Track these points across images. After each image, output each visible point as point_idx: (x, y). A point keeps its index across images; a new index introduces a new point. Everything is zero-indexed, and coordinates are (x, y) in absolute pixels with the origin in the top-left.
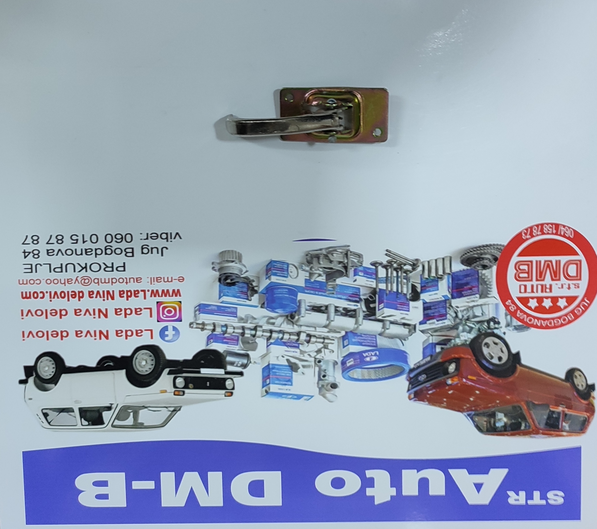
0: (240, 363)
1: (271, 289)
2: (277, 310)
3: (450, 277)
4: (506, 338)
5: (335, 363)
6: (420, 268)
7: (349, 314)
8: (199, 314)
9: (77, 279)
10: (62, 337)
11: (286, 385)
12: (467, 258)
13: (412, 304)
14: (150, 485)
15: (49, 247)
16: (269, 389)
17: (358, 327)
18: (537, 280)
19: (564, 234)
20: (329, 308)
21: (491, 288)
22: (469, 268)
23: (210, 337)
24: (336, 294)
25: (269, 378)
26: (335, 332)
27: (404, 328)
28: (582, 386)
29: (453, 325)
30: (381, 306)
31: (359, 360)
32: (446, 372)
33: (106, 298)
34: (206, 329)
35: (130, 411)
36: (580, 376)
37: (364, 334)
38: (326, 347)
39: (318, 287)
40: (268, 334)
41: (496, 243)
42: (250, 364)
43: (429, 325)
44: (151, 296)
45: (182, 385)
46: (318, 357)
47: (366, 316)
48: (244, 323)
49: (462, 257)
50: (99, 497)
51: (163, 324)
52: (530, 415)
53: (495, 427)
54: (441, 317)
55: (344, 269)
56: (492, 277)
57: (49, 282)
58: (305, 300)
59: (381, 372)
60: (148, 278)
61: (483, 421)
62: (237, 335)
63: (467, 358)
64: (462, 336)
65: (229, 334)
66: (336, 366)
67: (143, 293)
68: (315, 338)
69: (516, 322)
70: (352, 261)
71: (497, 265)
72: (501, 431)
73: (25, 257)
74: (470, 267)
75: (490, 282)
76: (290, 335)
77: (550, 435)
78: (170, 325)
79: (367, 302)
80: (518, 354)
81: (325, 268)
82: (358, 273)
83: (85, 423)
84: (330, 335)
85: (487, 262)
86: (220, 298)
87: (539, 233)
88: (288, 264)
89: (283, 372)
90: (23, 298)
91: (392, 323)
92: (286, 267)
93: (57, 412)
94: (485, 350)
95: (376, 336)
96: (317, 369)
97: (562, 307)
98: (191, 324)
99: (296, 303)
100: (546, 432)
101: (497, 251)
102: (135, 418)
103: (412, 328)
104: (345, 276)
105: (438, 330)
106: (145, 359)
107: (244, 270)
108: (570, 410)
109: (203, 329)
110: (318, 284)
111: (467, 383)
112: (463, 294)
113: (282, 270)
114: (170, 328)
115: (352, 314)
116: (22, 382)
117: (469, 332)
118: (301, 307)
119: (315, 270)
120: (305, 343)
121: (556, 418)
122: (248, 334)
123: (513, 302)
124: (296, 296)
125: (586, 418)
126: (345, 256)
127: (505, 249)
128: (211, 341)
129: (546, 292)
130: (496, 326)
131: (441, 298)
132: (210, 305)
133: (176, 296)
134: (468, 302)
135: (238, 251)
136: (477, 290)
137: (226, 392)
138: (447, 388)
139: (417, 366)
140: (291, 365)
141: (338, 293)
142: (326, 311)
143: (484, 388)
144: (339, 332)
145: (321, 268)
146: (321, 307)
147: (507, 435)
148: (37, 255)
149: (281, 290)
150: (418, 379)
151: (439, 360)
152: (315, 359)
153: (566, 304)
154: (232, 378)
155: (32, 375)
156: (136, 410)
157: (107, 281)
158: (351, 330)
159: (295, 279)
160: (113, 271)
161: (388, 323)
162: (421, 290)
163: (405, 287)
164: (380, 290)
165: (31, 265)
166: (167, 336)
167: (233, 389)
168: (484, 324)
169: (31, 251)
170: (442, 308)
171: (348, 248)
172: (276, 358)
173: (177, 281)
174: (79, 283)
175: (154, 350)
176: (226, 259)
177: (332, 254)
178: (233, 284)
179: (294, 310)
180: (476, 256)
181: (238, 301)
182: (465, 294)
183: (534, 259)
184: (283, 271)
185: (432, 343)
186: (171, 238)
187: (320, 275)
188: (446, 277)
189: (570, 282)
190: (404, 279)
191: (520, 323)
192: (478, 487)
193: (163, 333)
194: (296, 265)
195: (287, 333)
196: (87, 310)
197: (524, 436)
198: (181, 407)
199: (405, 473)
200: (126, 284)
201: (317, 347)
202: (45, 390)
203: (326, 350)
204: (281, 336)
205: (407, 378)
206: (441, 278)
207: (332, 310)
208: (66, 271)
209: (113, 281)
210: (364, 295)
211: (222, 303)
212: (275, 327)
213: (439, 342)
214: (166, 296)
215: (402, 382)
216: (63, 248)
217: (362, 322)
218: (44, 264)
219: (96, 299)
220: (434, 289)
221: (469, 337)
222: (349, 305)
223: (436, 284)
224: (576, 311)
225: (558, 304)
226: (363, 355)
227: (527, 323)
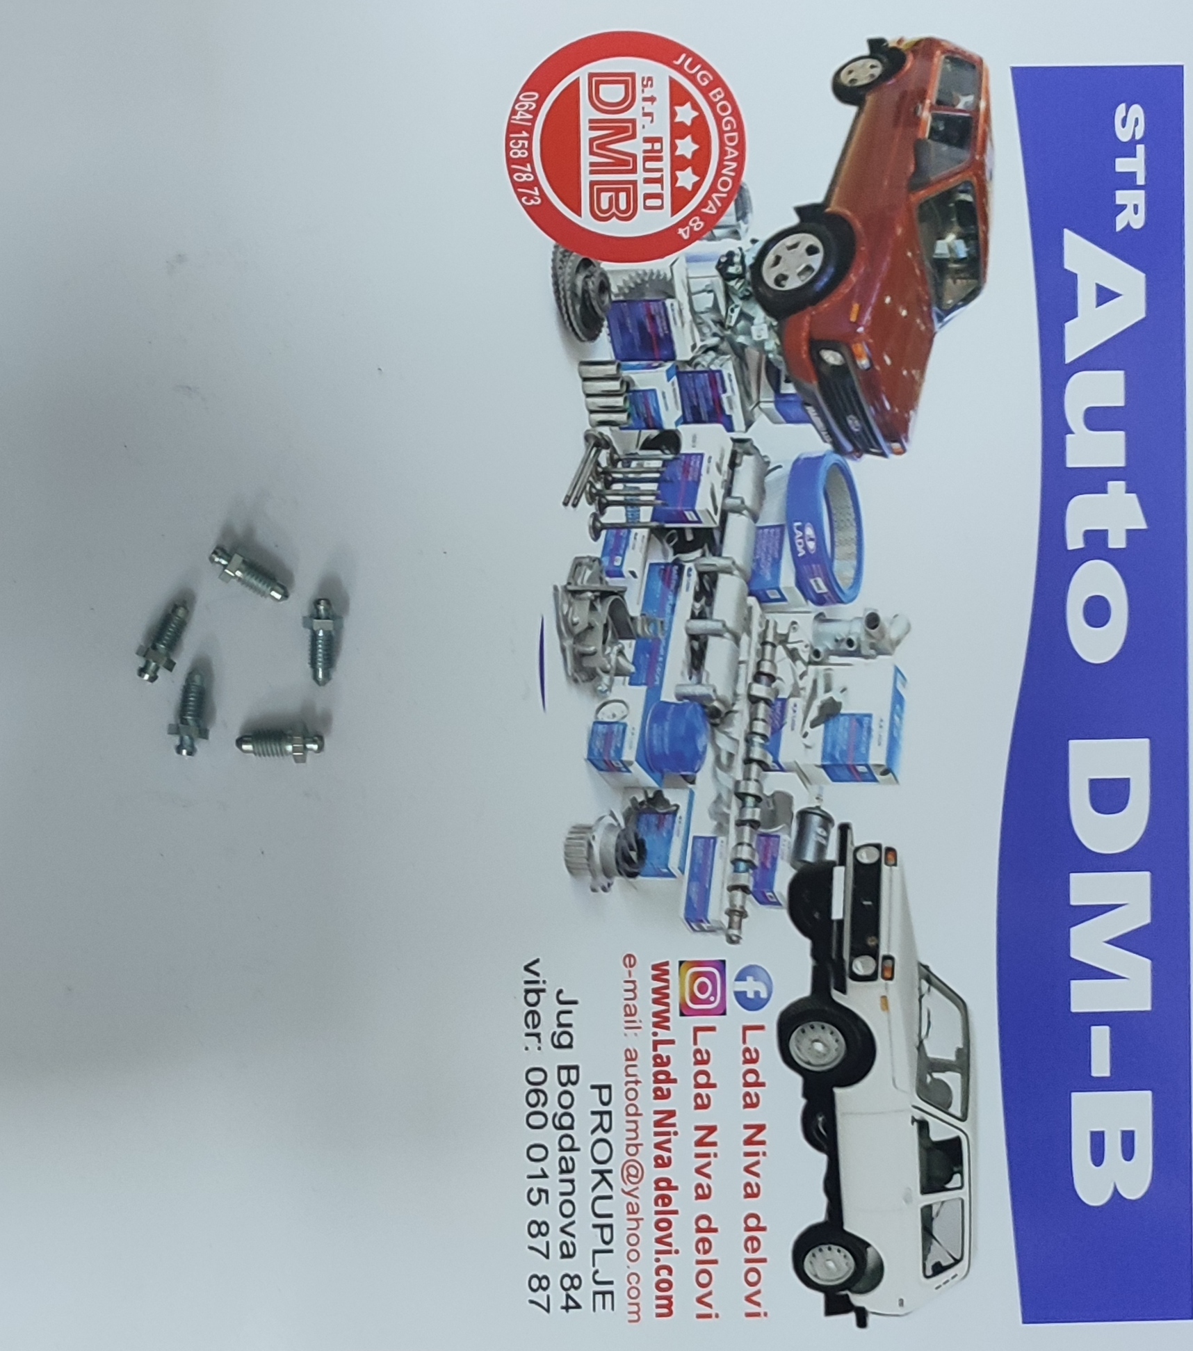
0: (820, 830)
1: (651, 761)
2: (700, 749)
3: (624, 363)
4: (764, 237)
5: (820, 618)
6: (606, 430)
7: (708, 588)
8: (708, 922)
9: (628, 1193)
10: (757, 1228)
11: (869, 730)
12: (583, 328)
13: (684, 449)
14: (1101, 1038)
15: (555, 1252)
16: (879, 766)
17: (739, 569)
18: (634, 171)
19: (531, 112)
20: (694, 633)
21: (652, 273)
22: (606, 323)
23: (762, 899)
24: (664, 614)
25: (854, 766)
26: (748, 619)
27: (740, 465)
28: (872, 67)
29: (734, 357)
30: (690, 515)
31: (814, 566)
32: (842, 370)
33: (672, 1129)
34: (742, 907)
35: (929, 1079)
36: (850, 72)
37: (755, 554)
38: (783, 638)
39: (647, 655)
40: (755, 767)
41: (550, 264)
42: (823, 808)
43: (735, 410)
44: (667, 1028)
45: (870, 961)
46: (805, 657)
47: (712, 549)
48: (728, 821)
49: (579, 339)
50: (1128, 1151)
51: (731, 1002)
52: (939, 181)
53: (968, 259)
54: (716, 383)
55: (608, 599)
56: (626, 271)
57: (634, 1254)
58: (678, 686)
59: (842, 518)
60: (626, 1035)
61: (953, 287)
62: (755, 837)
63: (811, 323)
64: (759, 336)
66: (828, 617)
67: (659, 1047)
68: (763, 663)
69: (729, 217)
70: (588, 581)
71: (599, 261)
72: (977, 248)
73: (578, 1306)
74: (603, 320)
76: (756, 719)
77: (986, 135)
78: (732, 986)
79: (682, 547)
80: (800, 211)
81: (604, 642)
82: (618, 567)
83: (955, 1181)
84: (756, 629)
85: (593, 283)
86: (672, 875)
87: (528, 168)
88: (597, 723)
89: (839, 736)
90: (670, 1313)
91: (728, 493)
92: (603, 728)
93: (931, 1243)
94: (793, 283)
95: (758, 528)
96: (834, 659)
97: (695, 114)
98: (731, 940)
99: (684, 704)
100: (979, 143)
101: (567, 261)
102: (944, 1067)
103: (742, 447)
104: (622, 597)
105: (745, 388)
106: (809, 1043)
107: (608, 820)
108: (930, 92)
109: (743, 914)
110: (642, 657)
111: (867, 321)
112: (665, 335)
113: (608, 737)
114: (741, 986)
115: (708, 582)
116: (862, 1322)
117: (750, 319)
118: (692, 693)
119: (609, 662)
120: (774, 685)
121: (946, 125)
122: (753, 814)
123: (683, 223)
124: (668, 704)
125: (947, 58)
126: (577, 596)
127: (564, 245)
128: (771, 897)
129: (661, 151)
130: (737, 259)
131: (673, 384)
132: (689, 899)
133: (667, 972)
134: (683, 324)
135: (565, 835)
136: (655, 303)
137: (886, 864)
138: (878, 368)
139: (828, 436)
140: (823, 717)
141: (661, 614)
142: (702, 637)
143: (878, 286)
144: (750, 609)
145: (604, 650)
146: (692, 649)
147: (986, 233)
148: (574, 1281)
149: (654, 737)
150: (858, 432)
151: (814, 386)
152: (810, 663)
153: (688, 105)
154: (853, 848)
155: (847, 1296)
156: (927, 1066)
157: (633, 1126)
158: (745, 583)
159: (631, 708)
160: (609, 1113)
161: (729, 501)
162: (655, 428)
163: (646, 464)
164: (653, 519)
165: (596, 1293)
166: (757, 993)
167: (878, 846)
168: (732, 287)
169: (564, 1293)
170: (697, 381)
171: (560, 589)
172: (809, 750)
173: (633, 970)
174: (637, 1188)
175: (790, 1022)
176: (585, 861)
177: (575, 624)
178: (641, 845)
179: (699, 708)
180: (578, 308)
181: (678, 833)
182: (664, 330)
183: (586, 178)
184: (613, 732)
185: (776, 403)
186: (537, 982)
187: (621, 652)
188: (625, 373)
189: (639, 96)
190: (629, 467)
191: (732, 206)
192: (1105, 295)
193: (751, 1003)
194: (598, 705)
195: (751, 725)
196: (699, 1171)
197: (990, 196)
198: (921, 964)
199: (1072, 461)
200: (639, 1084)
201: (783, 659)
202: (879, 1269)
203: (790, 640)
204: (757, 740)
205: (855, 457)
206: (628, 384)
207: (699, 625)
208: (610, 1216)
209: (633, 1115)
210: (665, 554)
211: (682, 870)
212: (737, 753)
213: (772, 386)
214: (667, 996)
215: (864, 469)
216: (556, 1222)
217: (727, 558)
218: (594, 1265)
219: (673, 1151)
220: (654, 400)
221: (762, 321)
222: (687, 589)
223: (641, 393)
224: (707, 82)
225: (689, 123)
226: (803, 556)
227: (730, 190)
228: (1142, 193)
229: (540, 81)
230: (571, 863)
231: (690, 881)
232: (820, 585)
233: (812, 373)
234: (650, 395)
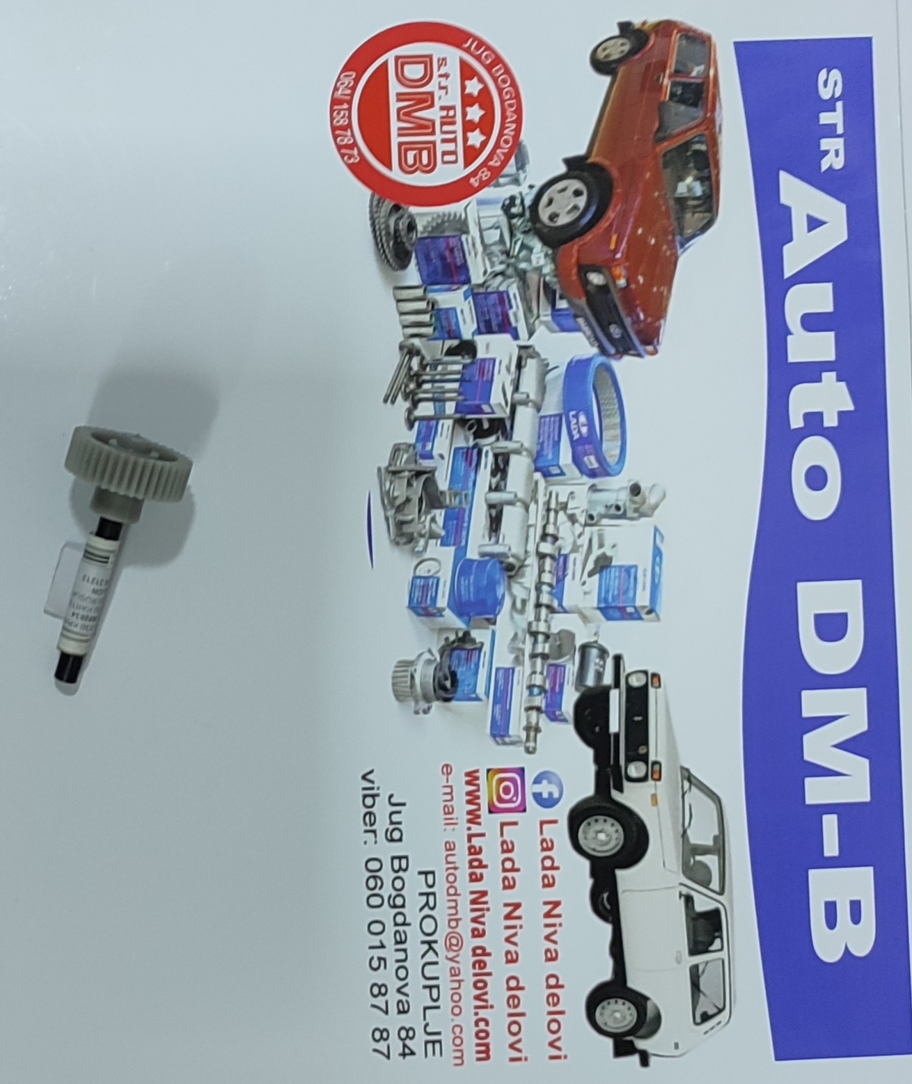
0: (598, 660)
1: (460, 607)
2: (499, 596)
3: (429, 287)
4: (539, 184)
5: (593, 488)
6: (416, 341)
7: (502, 466)
8: (509, 736)
9: (451, 959)
10: (558, 986)
11: (636, 578)
12: (396, 259)
13: (480, 355)
14: (830, 823)
15: (393, 1009)
16: (644, 607)
17: (526, 450)
18: (433, 133)
19: (350, 88)
20: (492, 503)
21: (450, 215)
22: (414, 255)
23: (553, 717)
24: (467, 489)
25: (625, 609)
26: (535, 490)
27: (525, 366)
28: (622, 45)
29: (517, 279)
30: (486, 407)
32: (604, 289)
33: (485, 906)
34: (537, 724)
35: (692, 861)
36: (605, 49)
37: (539, 438)
38: (563, 505)
39: (455, 522)
40: (544, 611)
41: (368, 210)
42: (600, 642)
43: (519, 322)
44: (479, 824)
45: (641, 765)
46: (582, 519)
47: (505, 435)
48: (523, 655)
49: (394, 269)
50: (856, 916)
51: (530, 801)
52: (678, 135)
53: (704, 197)
54: (504, 301)
55: (422, 477)
56: (430, 213)
57: (457, 1010)
58: (480, 546)
59: (607, 407)
60: (445, 830)
61: (692, 219)
62: (546, 667)
63: (579, 251)
64: (538, 263)
65: (544, 682)
66: (599, 487)
67: (473, 839)
68: (547, 526)
69: (511, 168)
70: (407, 461)
71: (407, 206)
72: (711, 189)
73: (412, 1053)
74: (412, 253)
75: (438, 216)
76: (544, 571)
77: (716, 96)
78: (530, 789)
79: (480, 433)
80: (569, 162)
81: (420, 512)
82: (427, 451)
83: (717, 944)
84: (542, 499)
85: (403, 224)
86: (480, 699)
87: (349, 133)
88: (415, 578)
89: (612, 583)
90: (488, 1058)
91: (516, 389)
92: (420, 581)
93: (699, 996)
94: (563, 220)
95: (542, 417)
96: (605, 521)
97: (481, 86)
98: (528, 751)
99: (486, 560)
100: (710, 104)
101: (381, 206)
102: (705, 851)
103: (526, 352)
104: (433, 475)
105: (527, 304)
106: (595, 833)
107: (427, 656)
108: (670, 63)
109: (537, 730)
110: (450, 523)
111: (623, 249)
112: (463, 264)
113: (425, 588)
114: (537, 788)
115: (503, 461)
116: (645, 1060)
117: (530, 250)
118: (492, 552)
119: (425, 527)
120: (557, 544)
121: (683, 89)
122: (544, 648)
123: (474, 174)
124: (472, 561)
125: (681, 37)
126: (397, 475)
127: (378, 193)
128: (560, 715)
129: (454, 116)
130: (518, 202)
131: (469, 302)
132: (493, 718)
133: (477, 778)
134: (476, 255)
135: (392, 669)
136: (454, 239)
137: (652, 685)
138: (633, 286)
139: (596, 341)
140: (598, 569)
141: (465, 487)
142: (498, 507)
143: (632, 220)
144: (536, 483)
145: (420, 518)
146: (491, 516)
147: (718, 175)
149: (462, 588)
150: (619, 339)
151: (582, 302)
152: (586, 525)
153: (475, 79)
154: (625, 675)
155: (631, 1043)
156: (691, 851)
157: (453, 904)
158: (532, 462)
159: (443, 566)
160: (434, 894)
161: (517, 396)
162: (455, 338)
163: (450, 368)
164: (457, 411)
165: (427, 1042)
166: (551, 794)
167: (645, 672)
168: (514, 225)
169: (401, 1044)
170: (488, 300)
171: (383, 471)
172: (587, 596)
173: (450, 777)
174: (458, 956)
175: (578, 817)
176: (408, 690)
177: (395, 498)
178: (453, 675)
179: (498, 565)
180: (391, 244)
181: (483, 666)
182: (461, 260)
183: (395, 140)
184: (428, 584)
185: (553, 316)
186: (372, 789)
187: (433, 520)
188: (431, 295)
189: (436, 73)
190: (436, 369)
191: (513, 160)
192: (814, 223)
193: (547, 802)
194: (415, 562)
195: (540, 576)
196: (508, 940)
197: (719, 144)
198: (683, 768)
199: (794, 357)
200: (458, 870)
201: (563, 523)
202: (658, 1018)
203: (570, 506)
204: (545, 588)
205: (617, 358)
206: (433, 304)
207: (496, 497)
208: (437, 978)
209: (453, 894)
210: (467, 440)
211: (487, 695)
212: (529, 599)
213: (549, 302)
214: (478, 797)
215: (624, 367)
216: (394, 984)
217: (517, 442)
218: (425, 1018)
219: (486, 924)
220: (454, 316)
221: (539, 250)
222: (486, 467)
223: (444, 311)
224: (488, 62)
225: (476, 93)
226: (578, 440)
227: (511, 147)
228: (841, 140)
229: (357, 63)
230: (397, 691)
231: (495, 703)
232: (591, 461)
233: (581, 289)
234: (451, 314)
